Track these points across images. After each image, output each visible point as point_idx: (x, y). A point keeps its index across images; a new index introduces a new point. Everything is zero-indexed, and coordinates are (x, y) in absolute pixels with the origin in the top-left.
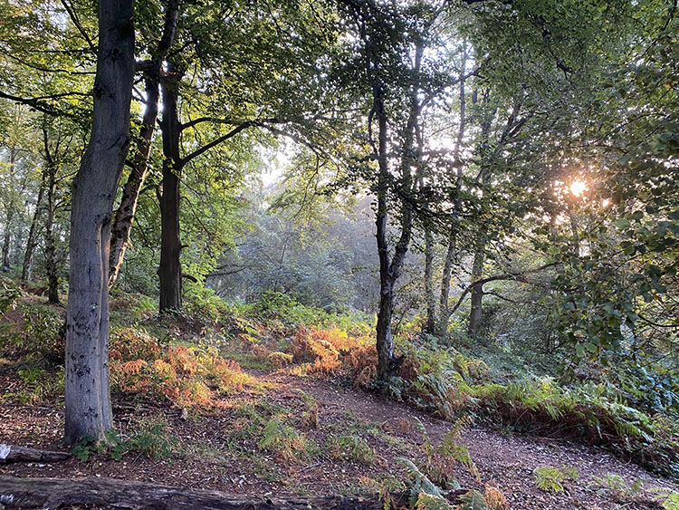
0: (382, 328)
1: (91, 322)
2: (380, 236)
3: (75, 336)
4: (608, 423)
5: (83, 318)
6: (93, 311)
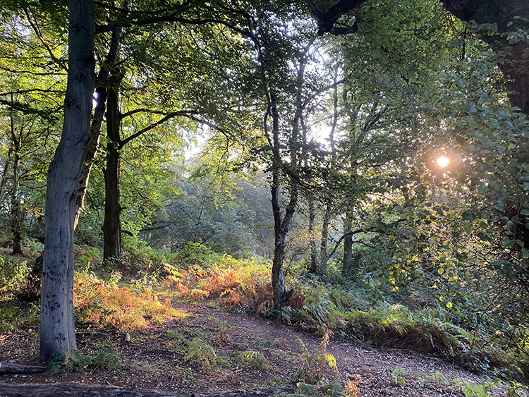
0: (276, 270)
1: (61, 270)
2: (274, 201)
3: (49, 281)
4: (439, 336)
5: (55, 267)
6: (62, 262)
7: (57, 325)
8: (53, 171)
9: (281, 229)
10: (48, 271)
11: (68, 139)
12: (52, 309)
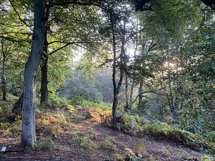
0: (114, 108)
1: (30, 108)
2: (114, 80)
3: (26, 113)
4: (182, 136)
5: (28, 107)
6: (31, 105)
7: (29, 131)
8: (27, 66)
9: (116, 91)
10: (25, 109)
11: (34, 53)
12: (27, 124)
